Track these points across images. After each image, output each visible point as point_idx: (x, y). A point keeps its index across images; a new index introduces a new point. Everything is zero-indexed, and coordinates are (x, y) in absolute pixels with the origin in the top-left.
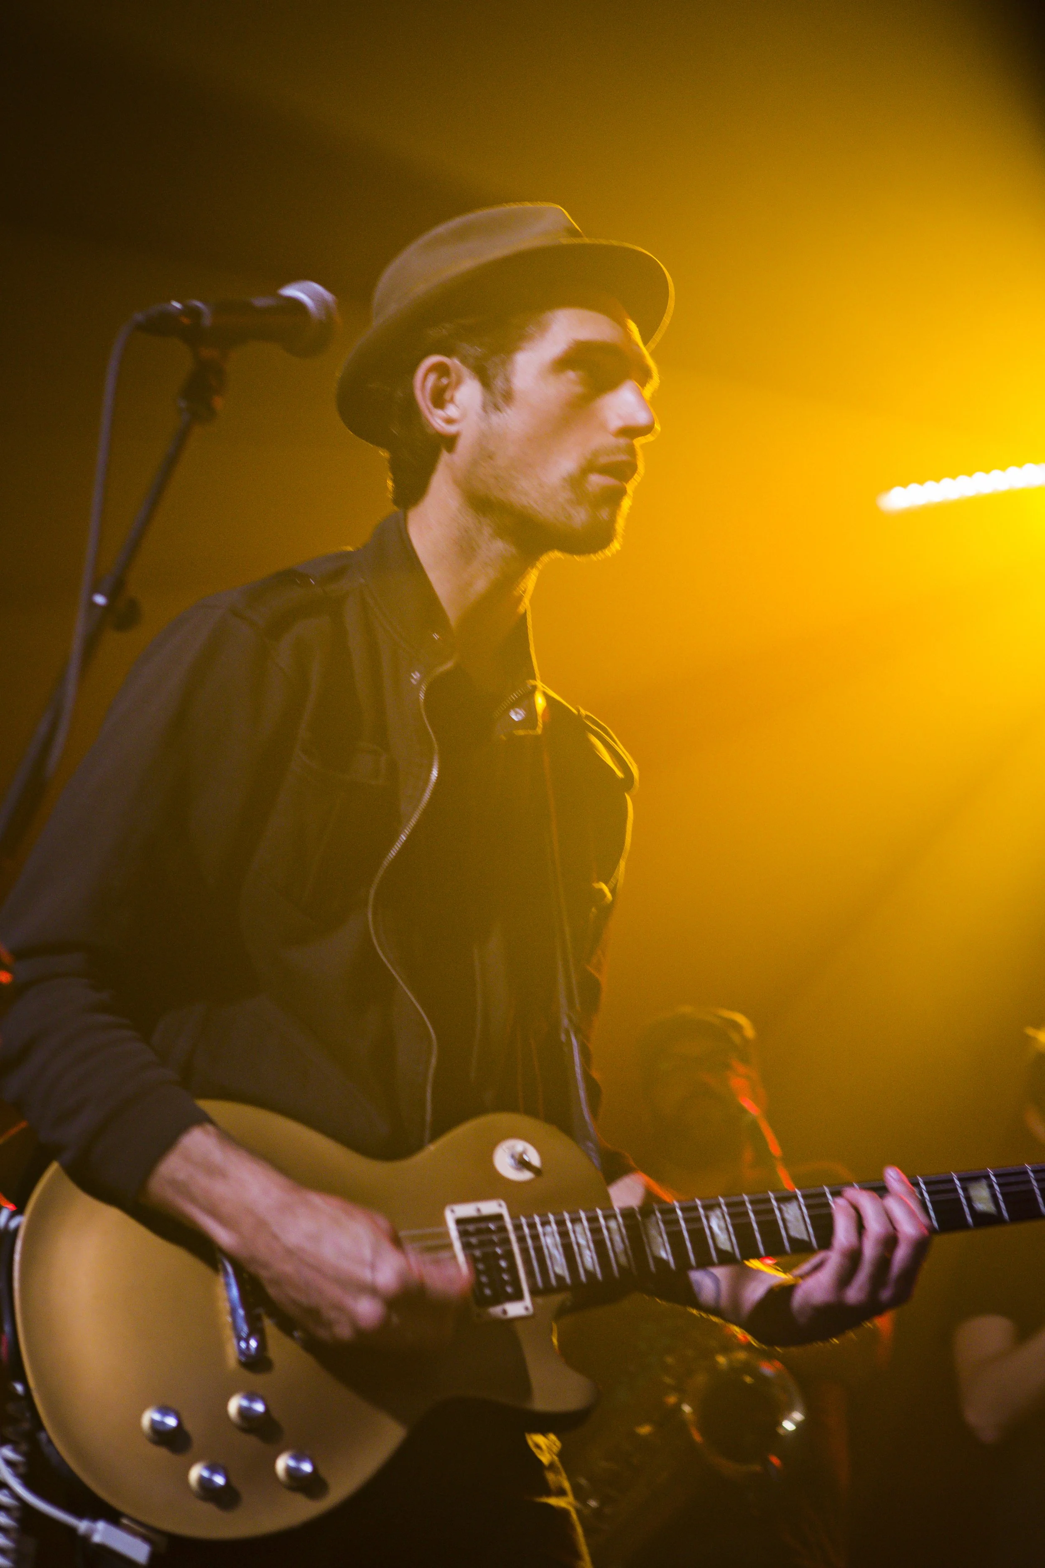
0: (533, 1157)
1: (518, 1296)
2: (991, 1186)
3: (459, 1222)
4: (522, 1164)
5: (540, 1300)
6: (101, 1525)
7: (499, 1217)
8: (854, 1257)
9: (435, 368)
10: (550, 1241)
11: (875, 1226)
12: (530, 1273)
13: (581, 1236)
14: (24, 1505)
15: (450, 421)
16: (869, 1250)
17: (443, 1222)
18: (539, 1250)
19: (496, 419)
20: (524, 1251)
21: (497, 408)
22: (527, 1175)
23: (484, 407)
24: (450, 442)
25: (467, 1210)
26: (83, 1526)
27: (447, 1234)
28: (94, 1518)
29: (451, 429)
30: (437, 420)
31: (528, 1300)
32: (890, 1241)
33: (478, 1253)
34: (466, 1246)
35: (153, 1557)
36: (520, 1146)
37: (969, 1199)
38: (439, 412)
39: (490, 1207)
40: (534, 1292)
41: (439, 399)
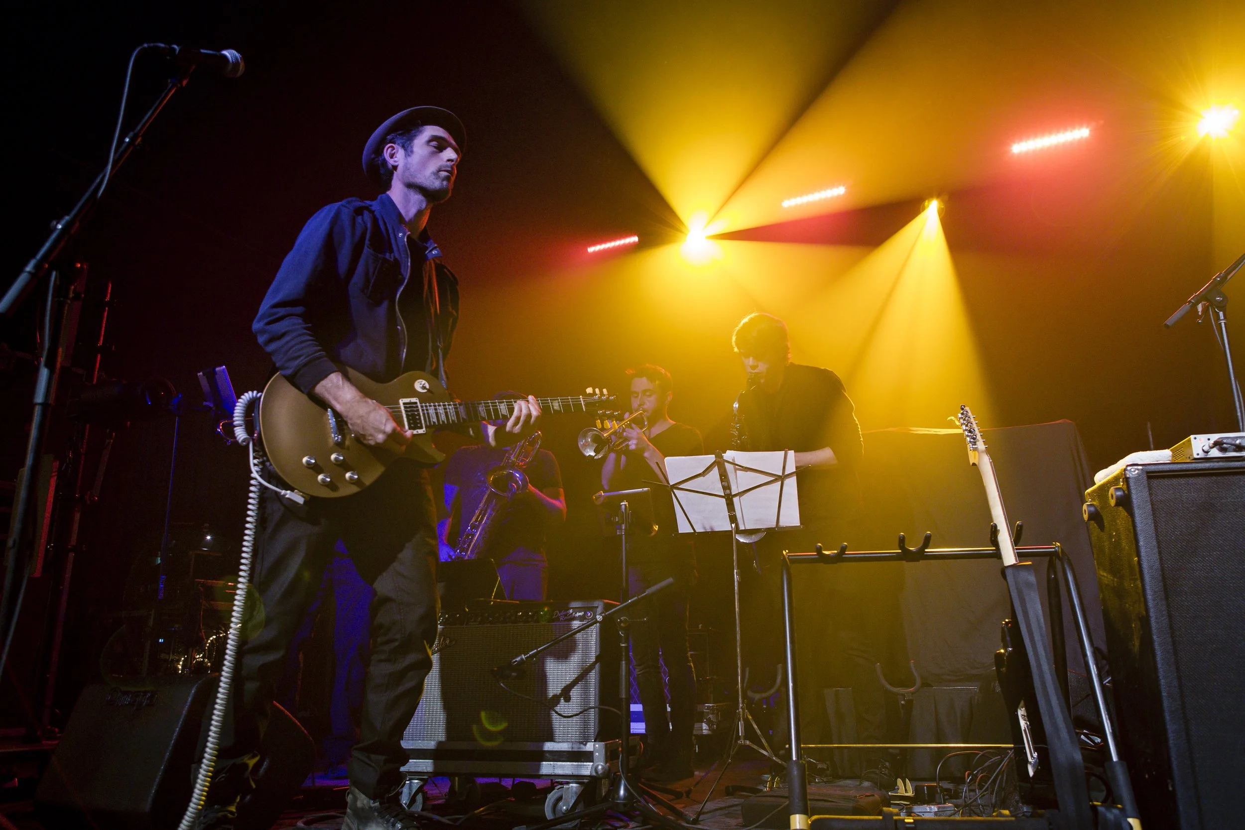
0: (428, 386)
1: (421, 428)
2: (559, 402)
3: (404, 404)
4: (424, 388)
5: (428, 429)
6: (288, 492)
7: (416, 403)
8: (518, 418)
9: (391, 147)
10: (432, 411)
11: (524, 412)
12: (425, 421)
13: (441, 410)
14: (260, 484)
15: (395, 161)
16: (522, 418)
17: (399, 404)
18: (428, 414)
19: (409, 159)
20: (424, 414)
21: (409, 155)
22: (425, 391)
23: (405, 156)
24: (395, 168)
25: (407, 400)
26: (283, 492)
27: (400, 408)
28: (287, 490)
29: (396, 164)
30: (391, 162)
31: (424, 429)
32: (529, 416)
33: (409, 413)
34: (406, 411)
35: (305, 502)
36: (424, 382)
37: (552, 406)
38: (392, 160)
39: (414, 400)
40: (426, 427)
41: (392, 156)
